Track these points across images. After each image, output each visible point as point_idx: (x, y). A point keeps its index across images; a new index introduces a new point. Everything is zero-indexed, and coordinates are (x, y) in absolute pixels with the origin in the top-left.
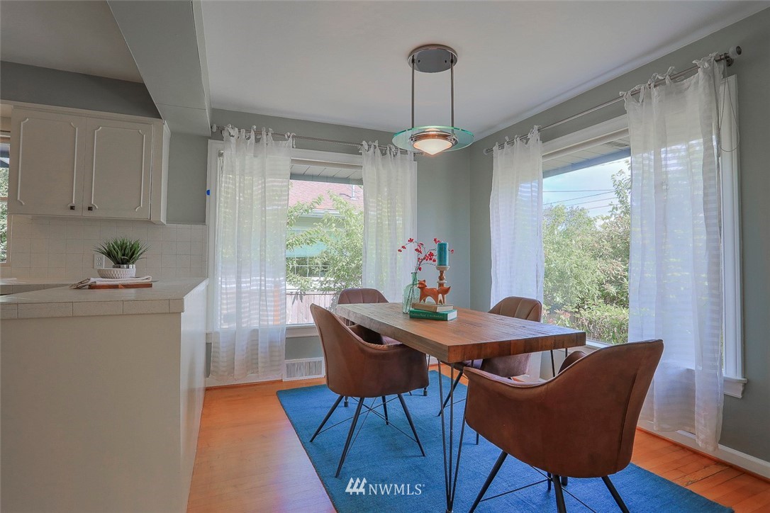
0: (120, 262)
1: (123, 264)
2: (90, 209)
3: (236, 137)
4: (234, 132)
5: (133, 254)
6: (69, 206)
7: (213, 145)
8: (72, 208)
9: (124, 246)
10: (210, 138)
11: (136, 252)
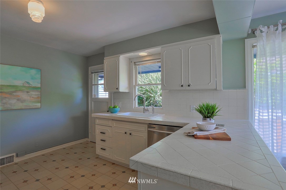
0: (206, 116)
1: (208, 118)
2: (189, 86)
3: (266, 32)
4: (265, 29)
5: (213, 112)
6: (181, 85)
7: (248, 42)
8: (182, 86)
9: (208, 108)
10: (246, 38)
11: (214, 112)
